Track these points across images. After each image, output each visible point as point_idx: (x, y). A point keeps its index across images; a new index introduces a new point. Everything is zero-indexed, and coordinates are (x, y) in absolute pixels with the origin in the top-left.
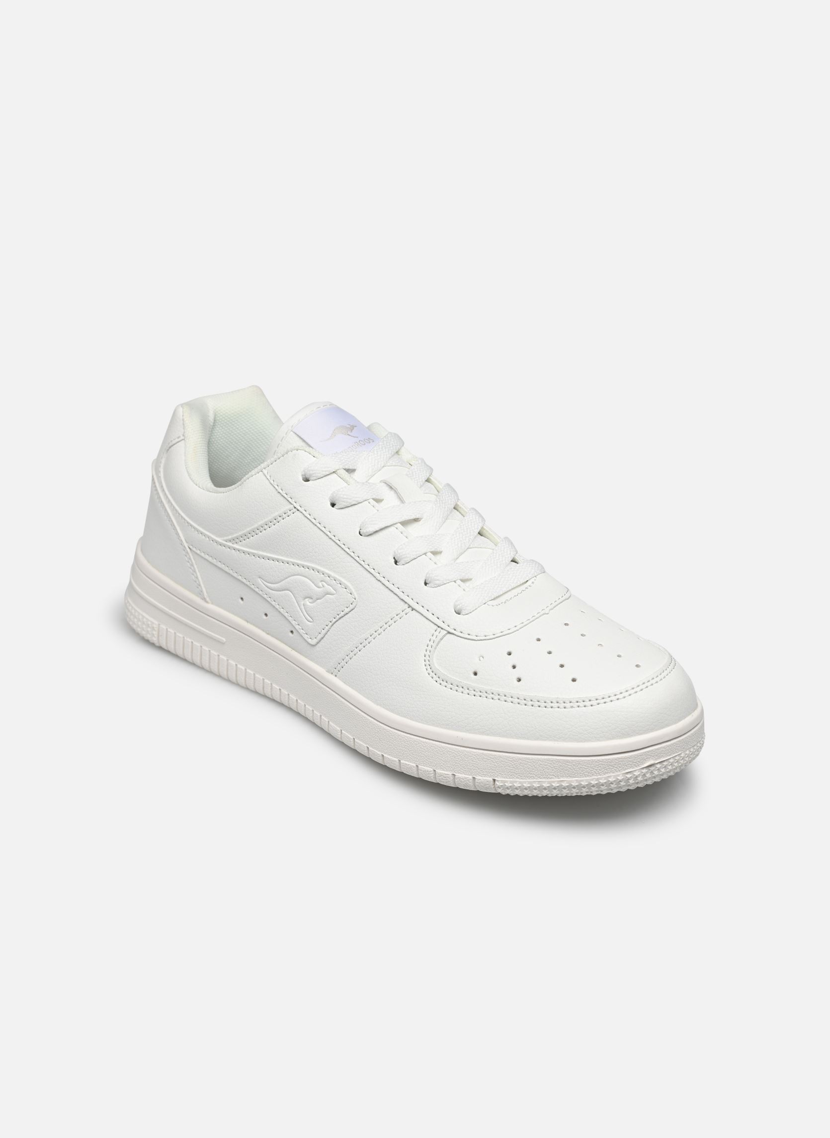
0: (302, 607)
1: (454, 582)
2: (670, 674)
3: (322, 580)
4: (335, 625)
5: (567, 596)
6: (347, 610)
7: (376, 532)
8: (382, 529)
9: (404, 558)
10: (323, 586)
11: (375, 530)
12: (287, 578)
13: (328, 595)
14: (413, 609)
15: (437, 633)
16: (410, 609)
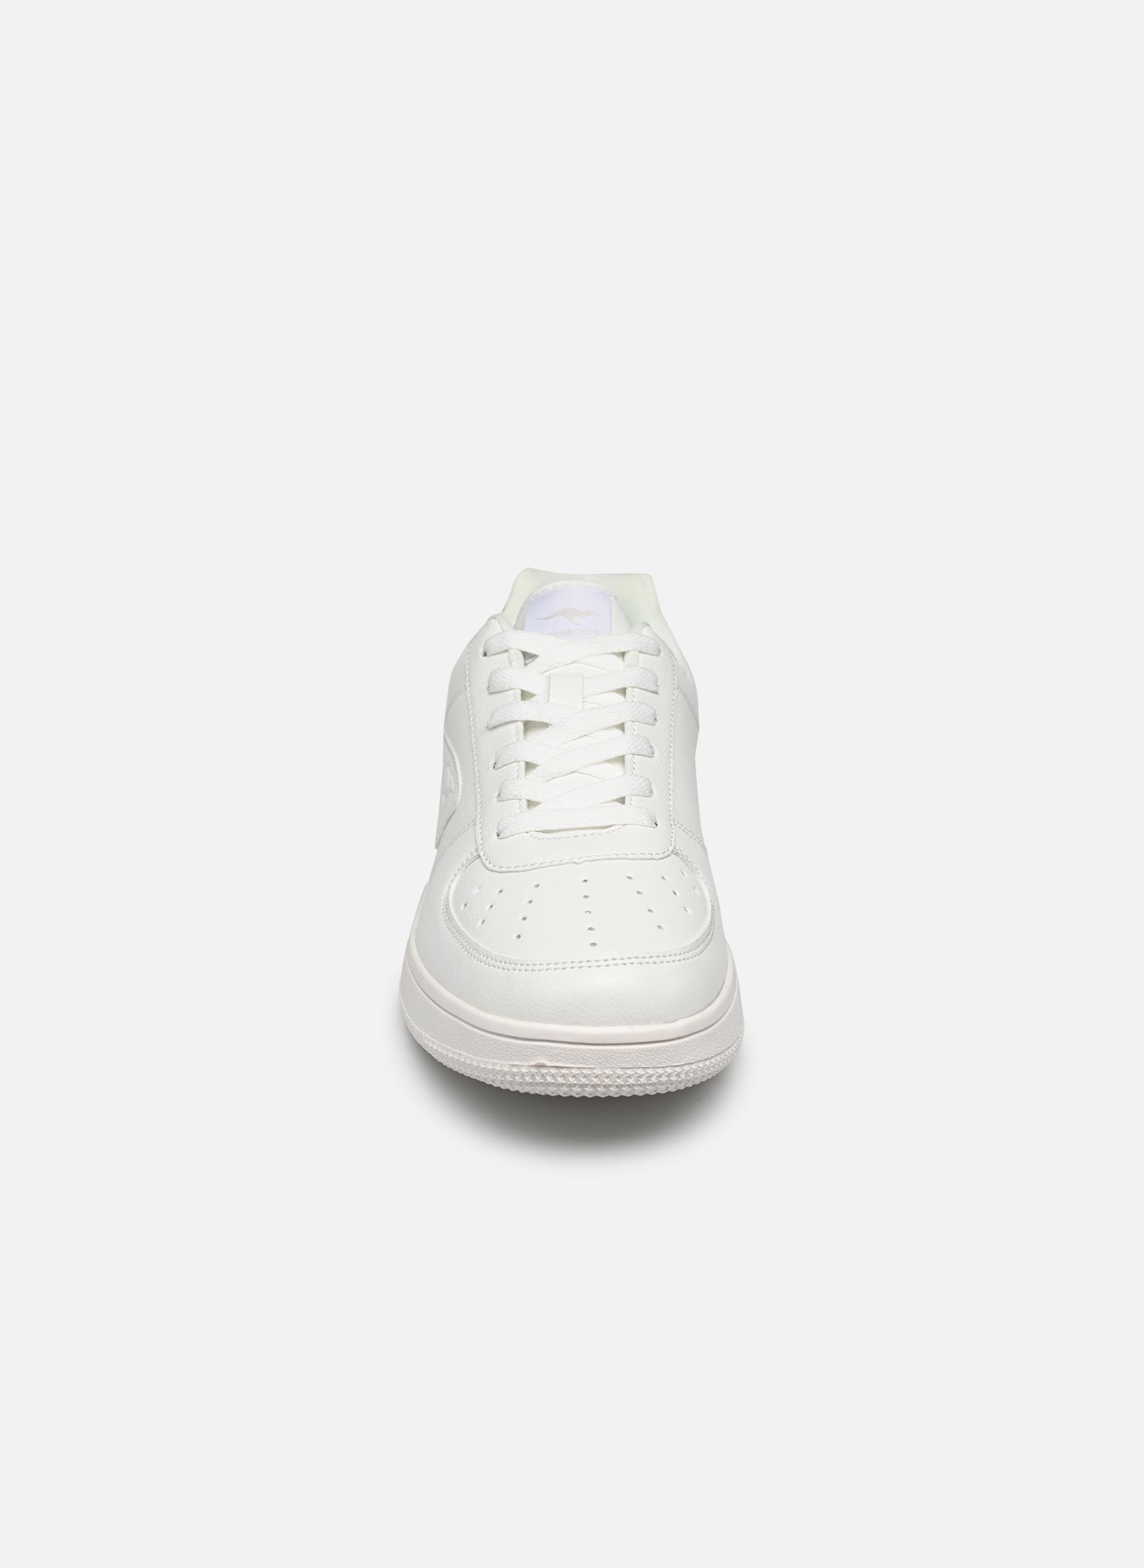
1: (518, 800)
2: (686, 960)
8: (504, 724)
9: (499, 761)
14: (474, 824)
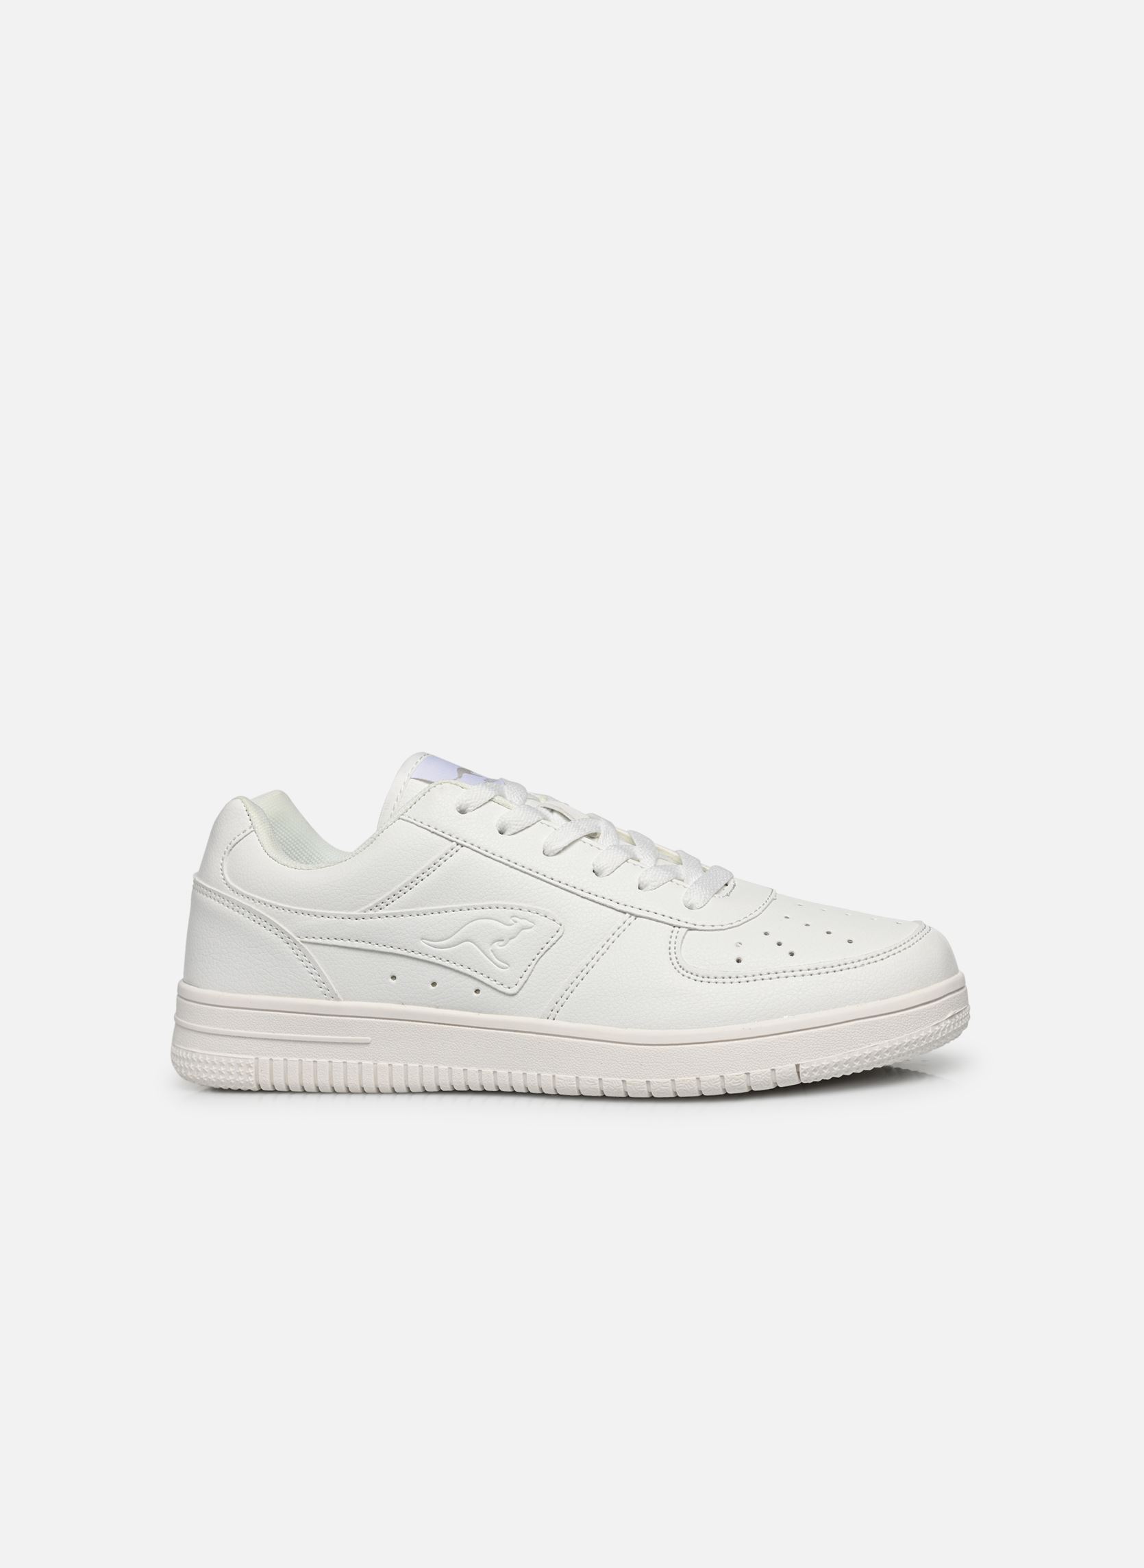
0: (491, 954)
1: (670, 882)
3: (512, 915)
4: (539, 962)
5: (772, 896)
6: (553, 940)
7: (565, 848)
8: (570, 845)
9: (606, 868)
10: (516, 922)
11: (563, 847)
12: (462, 927)
13: (523, 931)
14: (637, 916)
15: (674, 935)
16: (633, 917)
